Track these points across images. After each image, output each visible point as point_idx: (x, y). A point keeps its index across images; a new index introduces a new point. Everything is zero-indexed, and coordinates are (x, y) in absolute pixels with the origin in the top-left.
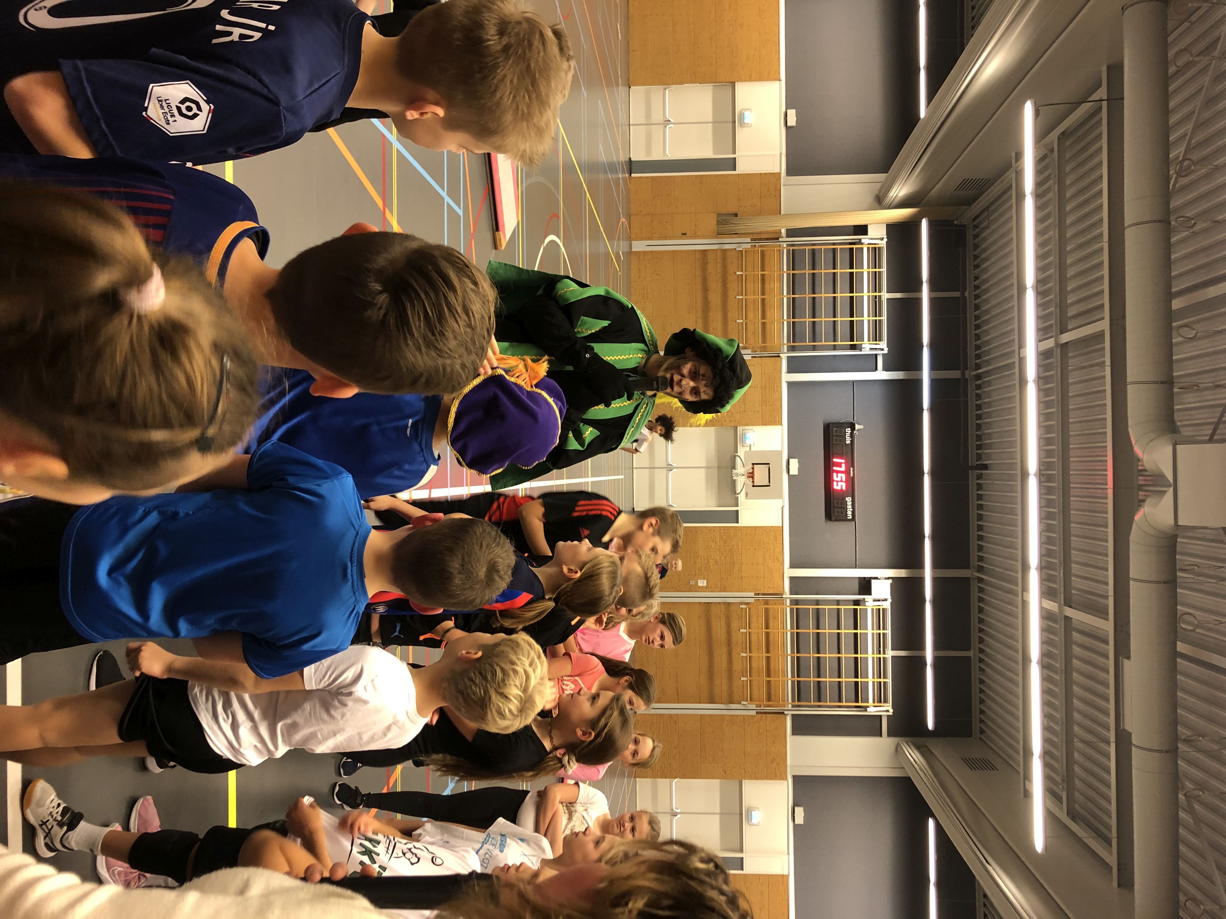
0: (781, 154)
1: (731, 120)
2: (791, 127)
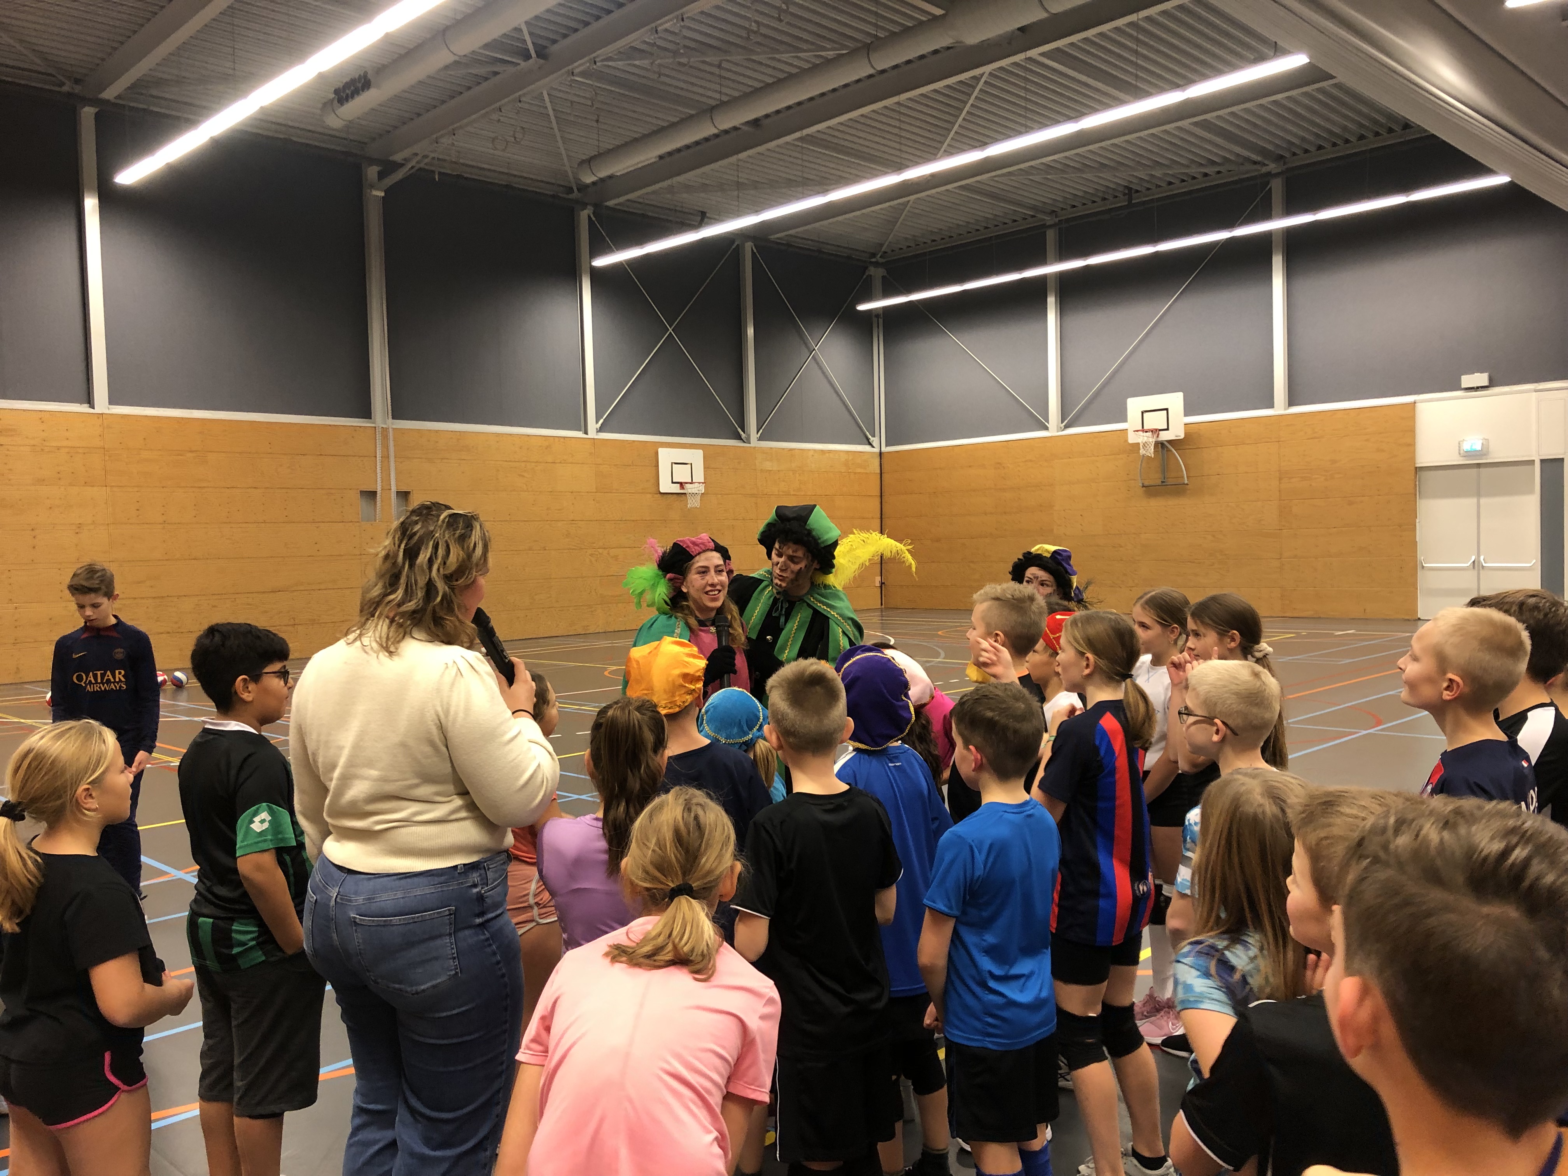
0: (1536, 391)
1: (1475, 470)
2: (1491, 380)
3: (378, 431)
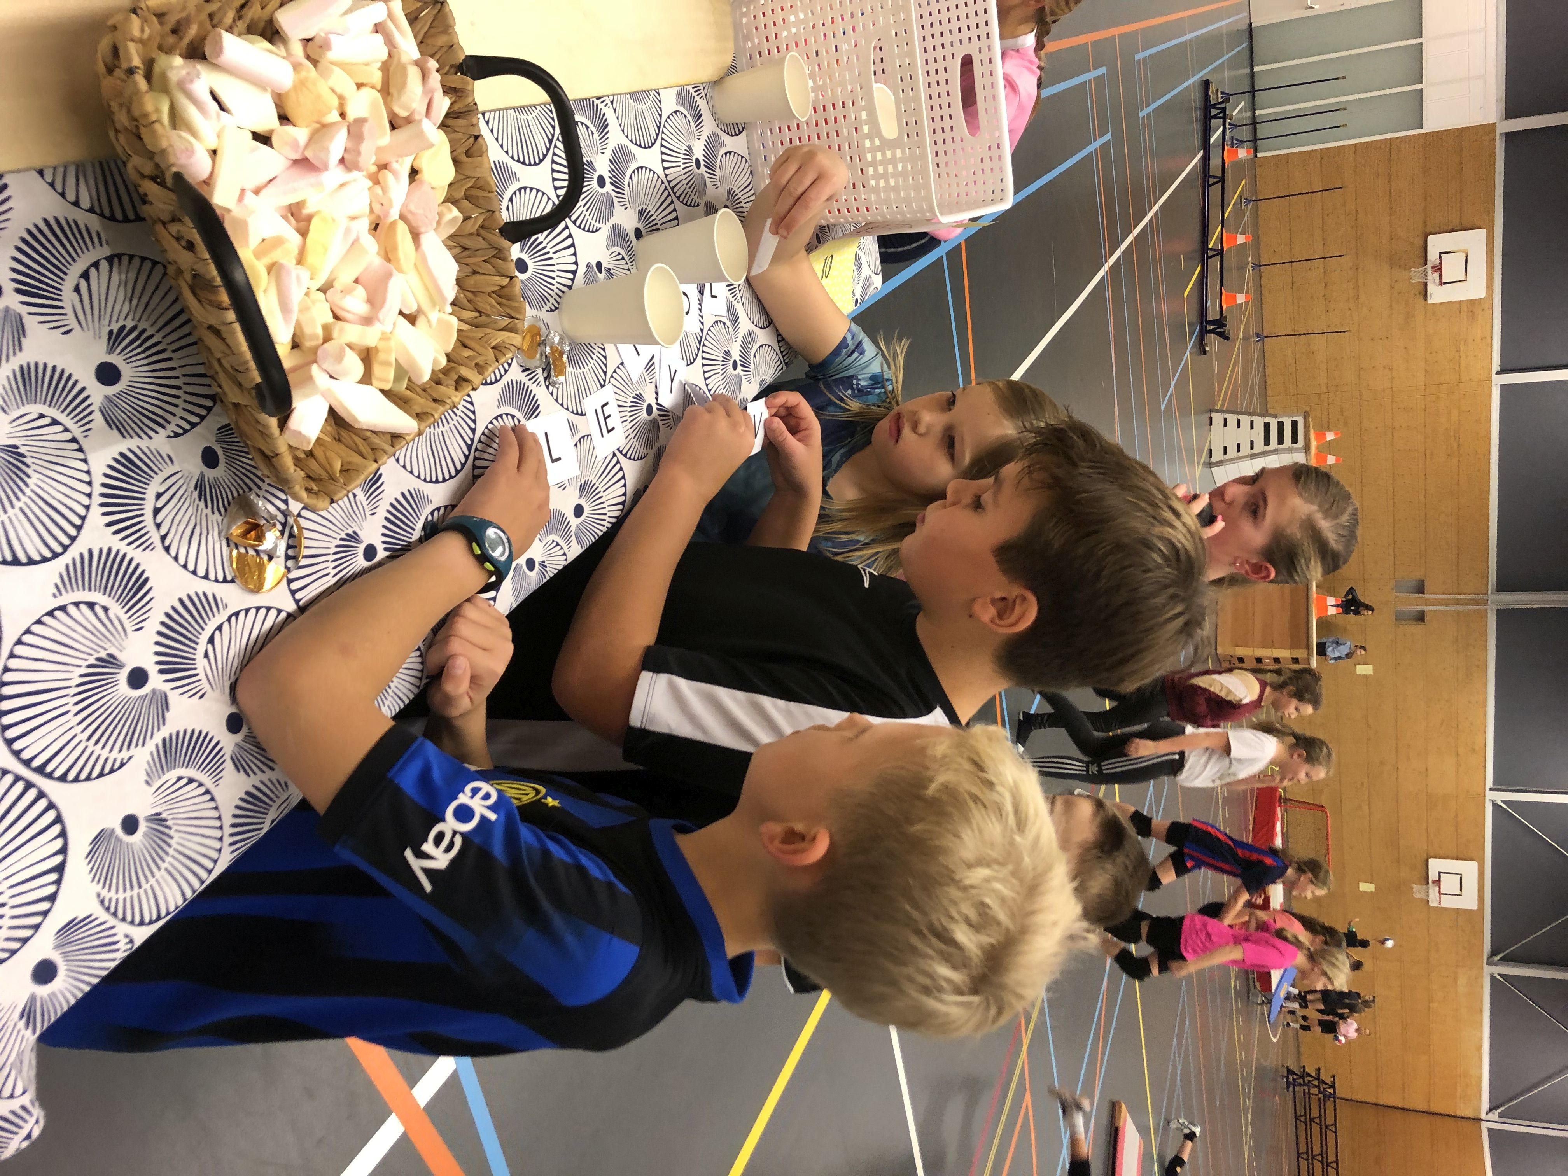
3: (1484, 597)
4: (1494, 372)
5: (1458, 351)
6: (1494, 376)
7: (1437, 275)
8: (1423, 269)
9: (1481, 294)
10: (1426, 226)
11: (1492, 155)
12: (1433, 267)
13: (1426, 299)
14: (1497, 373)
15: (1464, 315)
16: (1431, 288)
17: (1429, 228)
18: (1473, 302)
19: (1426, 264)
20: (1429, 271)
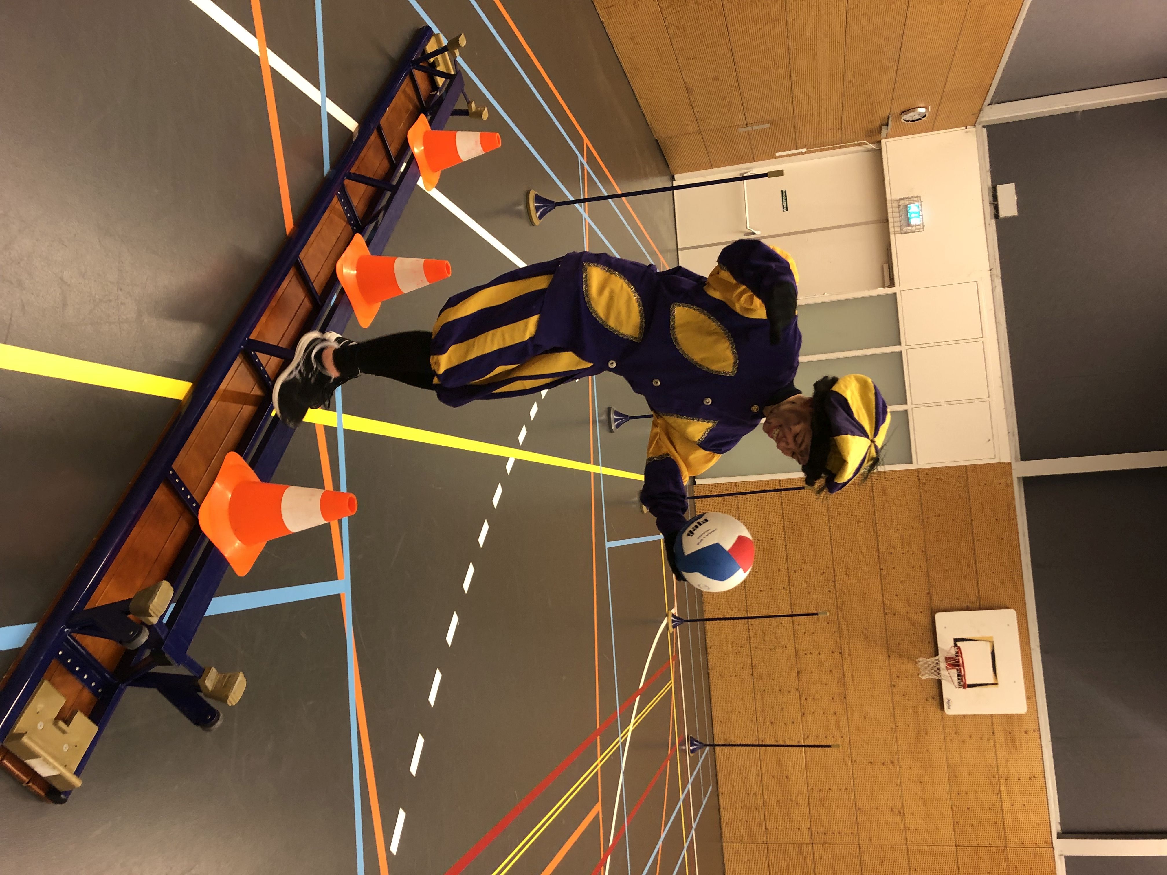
4: (1054, 836)
5: (999, 794)
6: (1057, 843)
7: (954, 672)
8: (933, 659)
9: (1020, 707)
10: (931, 598)
11: (1011, 506)
12: (947, 659)
13: (942, 707)
14: (1059, 836)
15: (1000, 738)
16: (950, 690)
17: (936, 603)
18: (1010, 718)
19: (936, 654)
20: (943, 665)
